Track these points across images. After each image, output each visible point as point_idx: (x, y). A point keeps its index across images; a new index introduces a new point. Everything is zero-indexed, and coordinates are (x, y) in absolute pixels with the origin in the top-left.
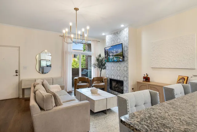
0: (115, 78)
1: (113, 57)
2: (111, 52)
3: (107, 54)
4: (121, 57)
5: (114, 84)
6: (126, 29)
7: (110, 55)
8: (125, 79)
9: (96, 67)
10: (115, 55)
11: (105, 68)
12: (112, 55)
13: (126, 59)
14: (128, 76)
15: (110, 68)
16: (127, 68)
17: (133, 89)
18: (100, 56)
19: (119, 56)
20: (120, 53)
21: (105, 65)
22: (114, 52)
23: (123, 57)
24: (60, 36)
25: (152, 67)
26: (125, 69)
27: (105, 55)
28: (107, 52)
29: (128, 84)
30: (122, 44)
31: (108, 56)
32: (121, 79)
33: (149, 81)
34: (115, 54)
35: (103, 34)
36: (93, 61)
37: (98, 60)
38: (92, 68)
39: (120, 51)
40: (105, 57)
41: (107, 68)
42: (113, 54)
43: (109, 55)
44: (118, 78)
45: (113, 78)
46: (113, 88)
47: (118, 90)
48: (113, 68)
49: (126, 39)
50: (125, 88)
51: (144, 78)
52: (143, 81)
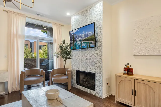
0: (84, 70)
1: (82, 43)
2: (79, 36)
3: (74, 40)
4: (93, 42)
5: (82, 77)
6: (98, 5)
7: (78, 39)
8: (98, 71)
9: (59, 56)
10: (84, 40)
11: (70, 58)
12: (80, 40)
13: (98, 44)
14: (102, 67)
15: (77, 57)
16: (101, 56)
17: (107, 84)
18: (64, 42)
19: (90, 40)
20: (92, 36)
21: (71, 54)
22: (83, 35)
23: (96, 42)
24: (4, 11)
25: (135, 54)
26: (98, 57)
27: (71, 40)
28: (72, 37)
29: (101, 77)
30: (94, 23)
31: (74, 42)
32: (92, 71)
33: (132, 74)
34: (84, 38)
35: (68, 14)
36: (56, 49)
37: (61, 47)
38: (55, 58)
39: (90, 33)
40: (71, 43)
41: (73, 57)
42: (81, 38)
43: (76, 41)
44: (88, 70)
45: (80, 69)
46: (81, 82)
47: (87, 84)
48: (80, 57)
49: (98, 17)
50: (97, 84)
51: (125, 69)
52: (124, 74)
